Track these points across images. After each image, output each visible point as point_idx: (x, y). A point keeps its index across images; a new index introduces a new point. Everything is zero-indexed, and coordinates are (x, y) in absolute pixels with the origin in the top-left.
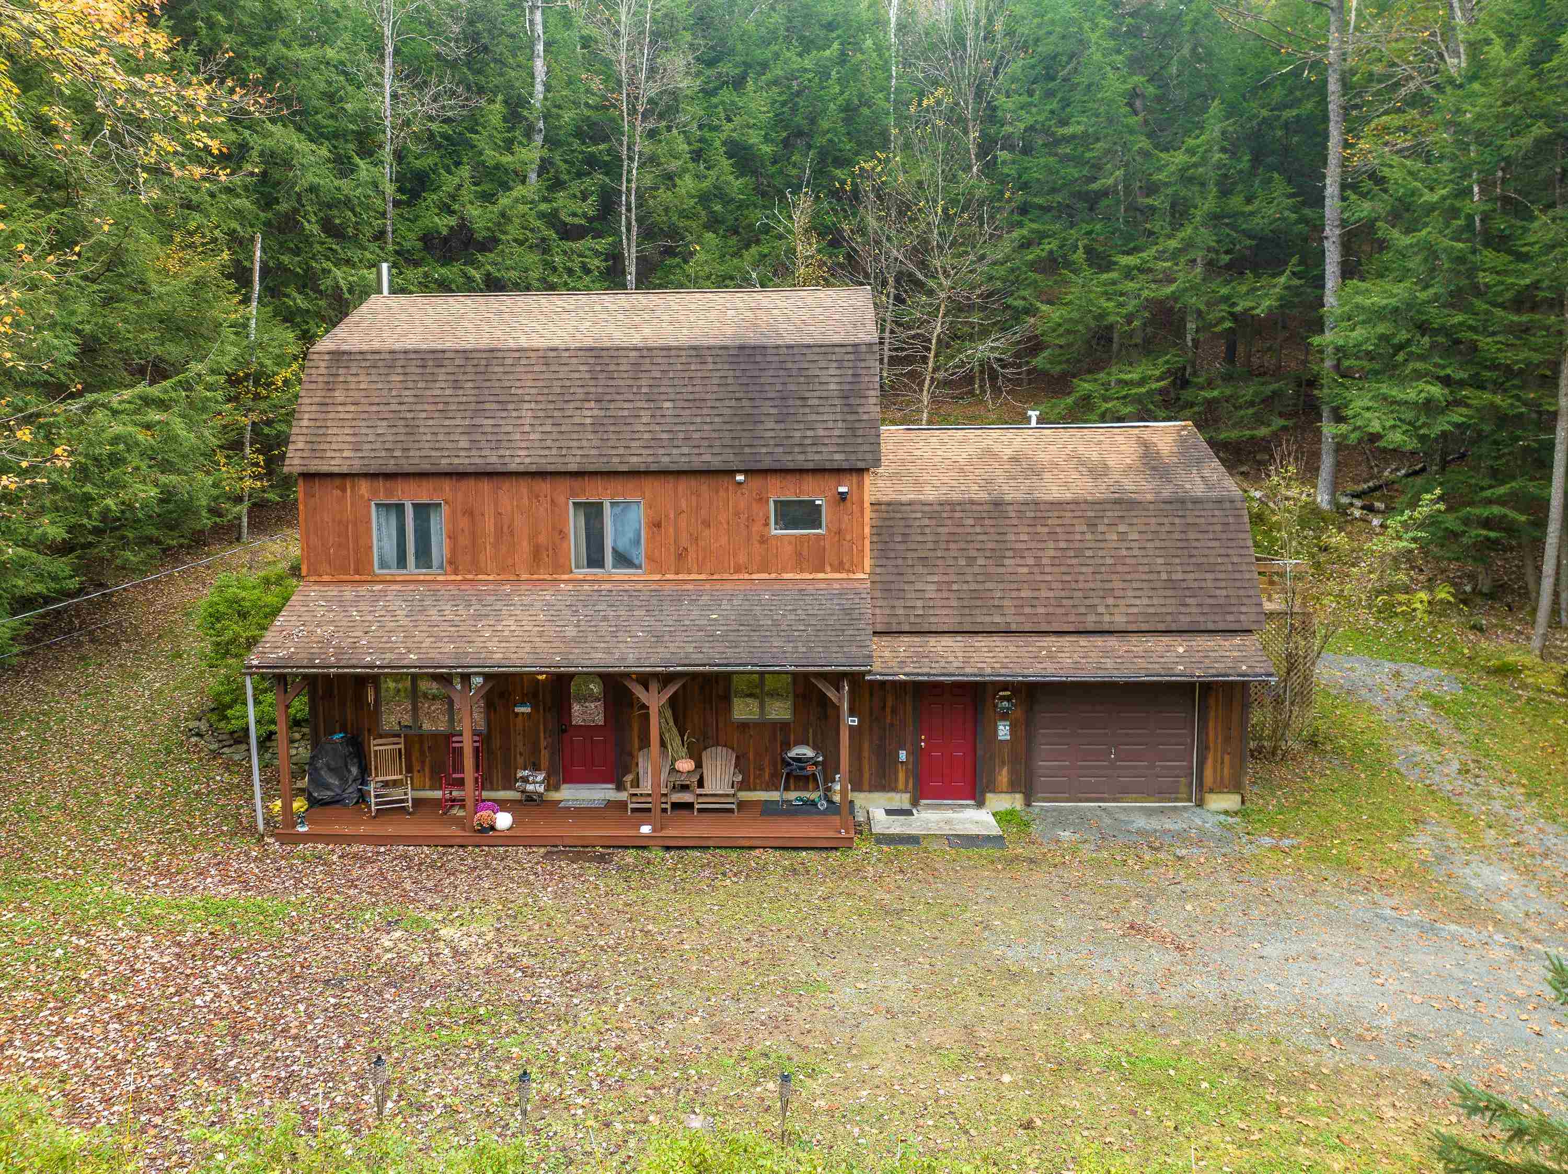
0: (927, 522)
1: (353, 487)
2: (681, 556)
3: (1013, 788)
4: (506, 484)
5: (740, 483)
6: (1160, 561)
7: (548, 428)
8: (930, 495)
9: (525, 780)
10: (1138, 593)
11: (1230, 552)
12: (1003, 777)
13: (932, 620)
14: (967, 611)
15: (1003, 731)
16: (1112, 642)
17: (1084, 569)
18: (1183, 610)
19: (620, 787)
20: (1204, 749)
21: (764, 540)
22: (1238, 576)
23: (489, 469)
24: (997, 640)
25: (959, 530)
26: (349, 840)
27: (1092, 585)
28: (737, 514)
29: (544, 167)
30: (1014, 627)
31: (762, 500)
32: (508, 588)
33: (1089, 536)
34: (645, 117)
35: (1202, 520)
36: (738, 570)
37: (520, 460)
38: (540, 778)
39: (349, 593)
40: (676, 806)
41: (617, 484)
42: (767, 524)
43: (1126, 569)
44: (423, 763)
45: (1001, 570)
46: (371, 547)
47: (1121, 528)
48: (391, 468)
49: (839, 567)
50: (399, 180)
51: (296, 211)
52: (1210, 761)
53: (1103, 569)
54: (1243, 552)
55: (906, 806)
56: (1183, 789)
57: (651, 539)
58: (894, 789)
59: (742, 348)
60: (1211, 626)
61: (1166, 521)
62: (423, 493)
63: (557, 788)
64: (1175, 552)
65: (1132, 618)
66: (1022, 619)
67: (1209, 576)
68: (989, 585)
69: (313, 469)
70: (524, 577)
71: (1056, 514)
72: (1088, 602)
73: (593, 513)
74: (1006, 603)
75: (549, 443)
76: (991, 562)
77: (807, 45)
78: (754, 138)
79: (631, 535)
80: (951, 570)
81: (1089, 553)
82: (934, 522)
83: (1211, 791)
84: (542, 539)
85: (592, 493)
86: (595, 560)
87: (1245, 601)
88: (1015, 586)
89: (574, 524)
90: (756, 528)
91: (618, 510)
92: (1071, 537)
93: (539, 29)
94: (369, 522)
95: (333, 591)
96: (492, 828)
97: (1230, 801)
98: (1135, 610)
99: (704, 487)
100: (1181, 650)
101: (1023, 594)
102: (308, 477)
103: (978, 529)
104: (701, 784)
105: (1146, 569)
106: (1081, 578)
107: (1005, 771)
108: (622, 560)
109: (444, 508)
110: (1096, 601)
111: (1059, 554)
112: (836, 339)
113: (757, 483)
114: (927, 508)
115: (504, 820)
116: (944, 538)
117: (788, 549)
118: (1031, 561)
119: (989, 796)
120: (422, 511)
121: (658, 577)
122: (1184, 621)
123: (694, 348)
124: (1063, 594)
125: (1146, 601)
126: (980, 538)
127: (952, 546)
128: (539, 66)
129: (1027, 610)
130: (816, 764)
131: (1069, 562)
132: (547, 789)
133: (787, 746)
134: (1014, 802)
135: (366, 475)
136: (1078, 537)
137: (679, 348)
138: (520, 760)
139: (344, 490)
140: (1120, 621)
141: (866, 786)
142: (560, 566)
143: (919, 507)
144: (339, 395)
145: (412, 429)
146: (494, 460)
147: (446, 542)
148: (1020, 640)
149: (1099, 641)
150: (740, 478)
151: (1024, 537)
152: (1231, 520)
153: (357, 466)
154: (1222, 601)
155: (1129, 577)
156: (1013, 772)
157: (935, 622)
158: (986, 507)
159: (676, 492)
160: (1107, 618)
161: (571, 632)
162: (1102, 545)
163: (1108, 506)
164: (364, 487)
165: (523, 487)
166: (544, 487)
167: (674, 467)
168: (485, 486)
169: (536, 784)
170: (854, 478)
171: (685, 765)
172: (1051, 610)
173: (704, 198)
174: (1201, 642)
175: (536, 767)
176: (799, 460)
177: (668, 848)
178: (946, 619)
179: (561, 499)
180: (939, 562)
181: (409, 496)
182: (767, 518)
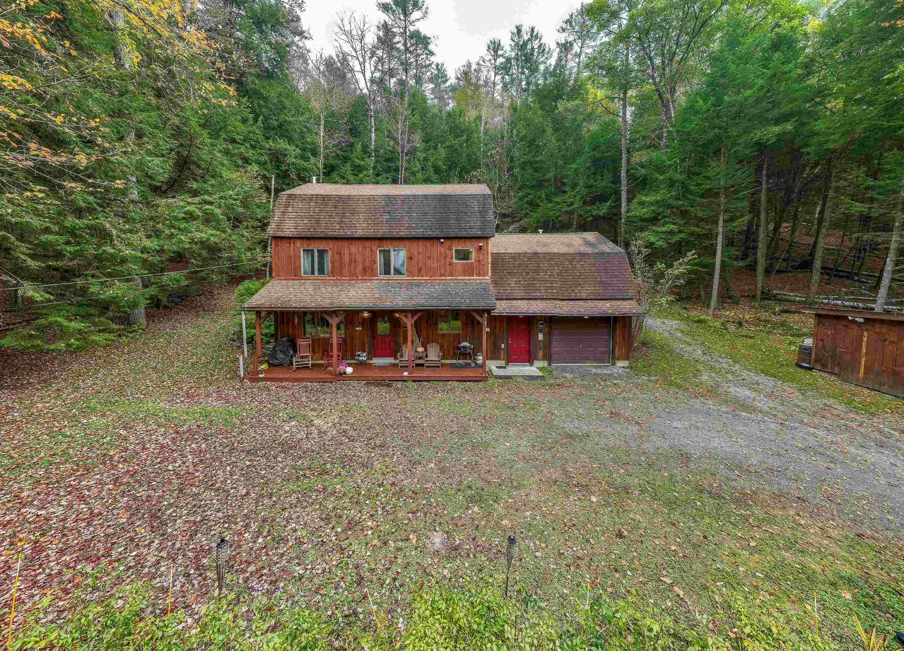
0: (510, 260)
1: (294, 244)
2: (420, 270)
3: (544, 358)
4: (354, 242)
6: (597, 274)
8: (510, 251)
9: (359, 356)
12: (540, 354)
13: (514, 294)
14: (527, 291)
16: (581, 303)
18: (607, 291)
19: (396, 358)
20: (615, 344)
21: (450, 264)
23: (347, 236)
25: (522, 262)
27: (572, 283)
28: (441, 254)
30: (545, 297)
32: (353, 282)
35: (611, 260)
37: (359, 233)
38: (364, 355)
39: (291, 283)
40: (417, 365)
41: (396, 243)
42: (452, 258)
43: (585, 277)
45: (539, 277)
46: (300, 266)
48: (309, 234)
52: (617, 349)
53: (576, 277)
57: (409, 264)
60: (618, 297)
61: (598, 260)
62: (322, 246)
63: (371, 359)
64: (601, 271)
65: (588, 294)
66: (548, 294)
67: (615, 279)
68: (535, 282)
70: (360, 278)
71: (557, 257)
72: (571, 289)
74: (541, 288)
75: (370, 227)
76: (535, 274)
79: (401, 262)
80: (520, 276)
82: (513, 260)
84: (367, 264)
86: (387, 271)
88: (544, 282)
89: (379, 258)
90: (448, 260)
92: (564, 266)
94: (300, 257)
95: (284, 282)
96: (345, 373)
98: (589, 291)
99: (429, 244)
100: (609, 305)
101: (547, 285)
102: (276, 238)
104: (427, 356)
105: (592, 277)
106: (568, 280)
107: (541, 352)
109: (330, 251)
110: (574, 288)
111: (559, 271)
112: (478, 193)
113: (448, 243)
114: (510, 255)
115: (349, 370)
116: (517, 265)
117: (460, 268)
118: (549, 274)
120: (321, 253)
122: (607, 296)
124: (562, 285)
126: (530, 265)
127: (520, 268)
129: (550, 291)
130: (470, 349)
131: (563, 274)
132: (368, 359)
133: (459, 343)
135: (299, 238)
136: (566, 266)
137: (418, 195)
138: (357, 348)
139: (290, 244)
140: (584, 295)
142: (374, 274)
143: (507, 255)
145: (318, 222)
146: (349, 233)
147: (330, 264)
148: (548, 302)
149: (577, 302)
151: (546, 265)
153: (295, 234)
154: (621, 288)
155: (585, 280)
157: (515, 295)
158: (531, 255)
159: (418, 245)
160: (579, 294)
161: (377, 296)
162: (574, 268)
163: (576, 255)
165: (360, 243)
166: (368, 244)
167: (417, 236)
168: (346, 243)
169: (363, 357)
170: (485, 241)
172: (558, 291)
175: (363, 351)
177: (414, 381)
178: (519, 293)
179: (374, 248)
180: (516, 274)
181: (316, 246)
182: (452, 256)
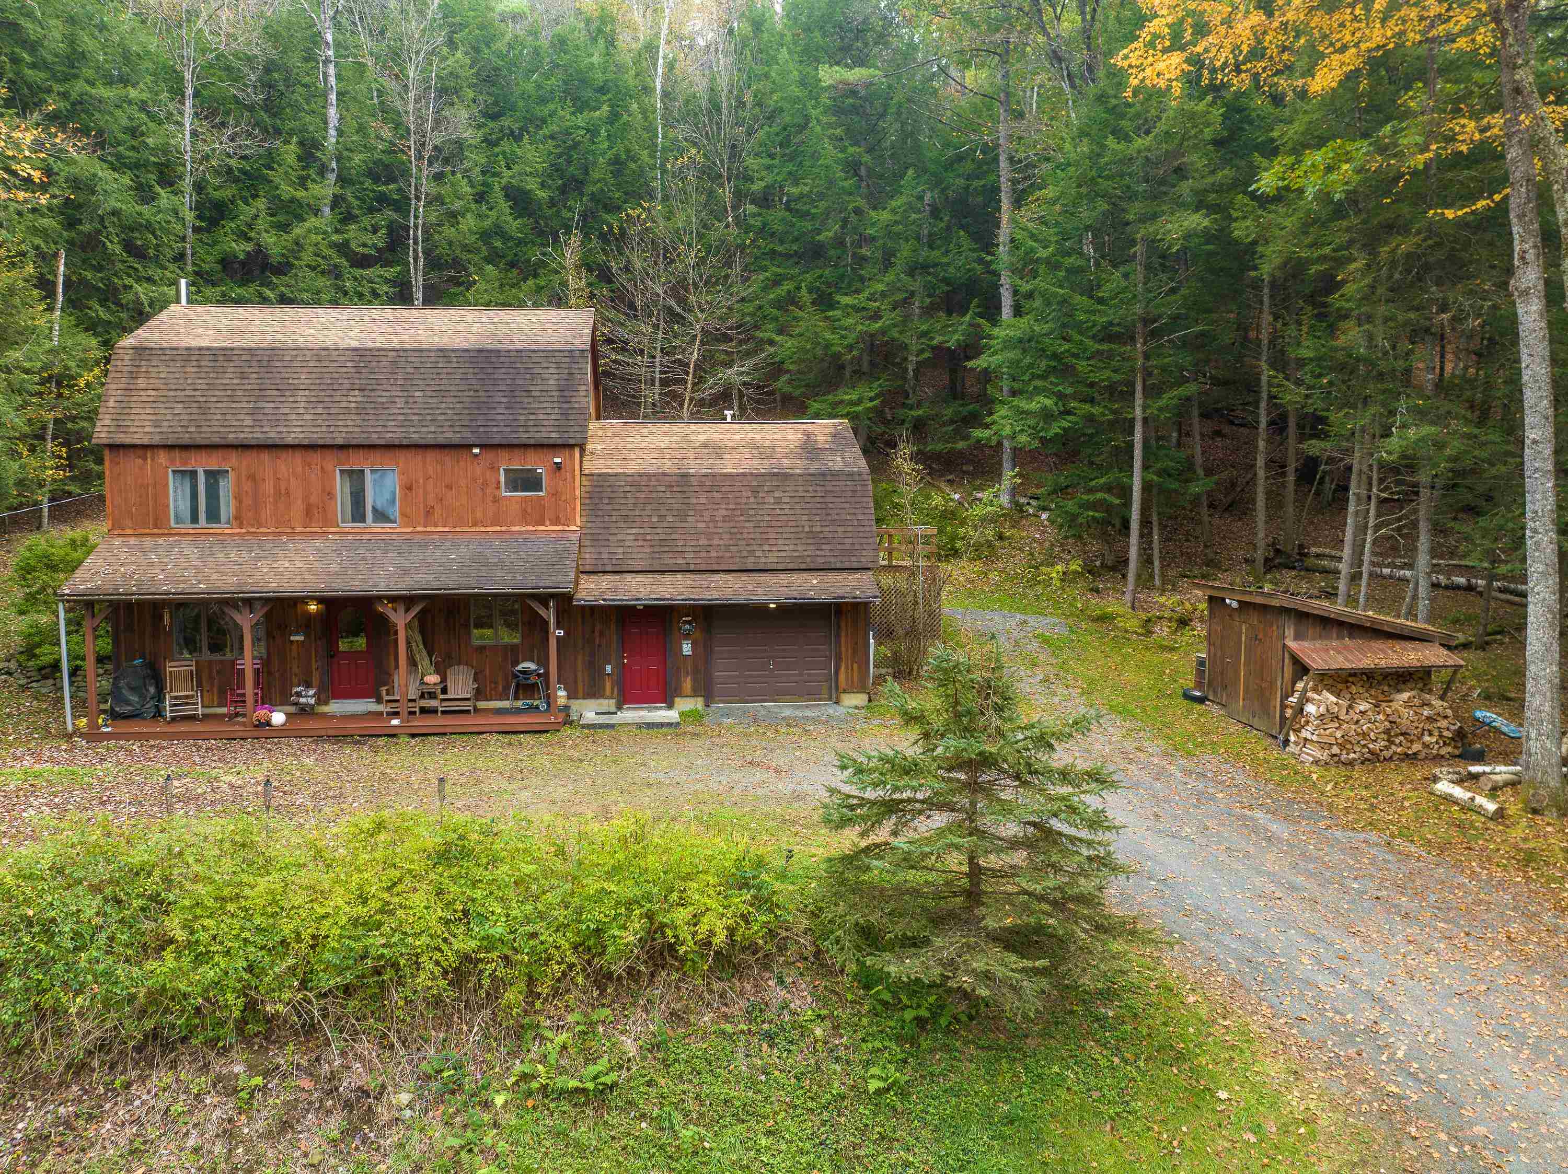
0: (628, 489)
1: (153, 459)
2: (429, 512)
3: (695, 694)
4: (284, 454)
5: (476, 455)
6: (805, 518)
7: (320, 411)
8: (632, 468)
9: (299, 695)
10: (787, 542)
11: (857, 511)
12: (687, 684)
13: (630, 562)
14: (657, 556)
15: (687, 648)
16: (765, 577)
17: (747, 525)
18: (819, 553)
19: (379, 700)
20: (839, 659)
21: (496, 500)
22: (861, 529)
23: (270, 442)
24: (680, 577)
25: (654, 495)
26: (146, 737)
27: (752, 536)
28: (474, 480)
29: (337, 201)
30: (692, 567)
31: (494, 469)
32: (284, 538)
33: (752, 500)
34: (430, 163)
35: (838, 489)
36: (475, 525)
37: (295, 435)
38: (311, 692)
39: (148, 542)
40: (423, 710)
41: (377, 455)
42: (498, 488)
43: (779, 524)
44: (212, 685)
45: (683, 525)
46: (168, 506)
47: (777, 494)
48: (186, 439)
49: (556, 521)
50: (198, 207)
51: (99, 232)
52: (843, 669)
53: (762, 524)
54: (866, 511)
55: (613, 709)
56: (825, 690)
57: (404, 498)
58: (602, 696)
59: (480, 351)
60: (839, 566)
61: (811, 489)
62: (213, 462)
63: (326, 703)
64: (814, 512)
65: (780, 560)
66: (698, 561)
67: (839, 529)
68: (674, 536)
69: (118, 442)
70: (298, 530)
71: (728, 483)
72: (749, 548)
73: (357, 477)
74: (687, 549)
75: (319, 422)
76: (677, 519)
77: (581, 106)
78: (532, 184)
79: (387, 496)
80: (646, 525)
81: (752, 512)
82: (633, 489)
83: (845, 692)
84: (313, 499)
85: (356, 461)
86: (358, 516)
87: (865, 547)
88: (695, 537)
89: (341, 489)
90: (490, 490)
91: (376, 476)
92: (739, 500)
93: (332, 81)
94: (167, 485)
95: (134, 541)
96: (268, 724)
97: (859, 699)
98: (784, 554)
99: (448, 459)
100: (815, 582)
101: (701, 543)
102: (115, 447)
103: (668, 495)
104: (444, 691)
105: (794, 524)
106: (745, 530)
107: (689, 679)
108: (381, 516)
109: (231, 475)
110: (755, 548)
111: (729, 512)
112: (557, 346)
113: (490, 455)
114: (629, 479)
115: (278, 718)
116: (642, 501)
117: (515, 507)
118: (707, 518)
119: (677, 700)
120: (214, 477)
121: (410, 530)
122: (820, 562)
123: (441, 350)
124: (731, 542)
125: (792, 547)
126: (669, 501)
127: (648, 507)
128: (333, 113)
129: (703, 555)
130: (539, 675)
131: (737, 519)
132: (319, 702)
133: (517, 663)
134: (697, 703)
135: (165, 447)
136: (744, 500)
137: (429, 350)
138: (295, 680)
139: (145, 459)
140: (772, 561)
141: (581, 694)
142: (328, 520)
143: (623, 478)
144: (141, 382)
145: (204, 410)
146: (273, 435)
147: (232, 502)
148: (697, 577)
149: (756, 576)
150: (476, 451)
151: (703, 500)
152: (859, 488)
153: (156, 439)
154: (848, 547)
155: (780, 530)
156: (694, 680)
157: (630, 565)
158: (675, 478)
159: (425, 463)
160: (763, 560)
161: (334, 567)
162: (761, 506)
163: (767, 478)
164: (162, 458)
165: (297, 459)
166: (316, 457)
167: (423, 442)
168: (265, 456)
169: (308, 697)
170: (567, 452)
171: (432, 679)
172: (720, 554)
173: (485, 235)
174: (832, 577)
175: (308, 685)
176: (524, 438)
177: (413, 736)
178: (640, 560)
179: (329, 466)
180: (637, 519)
181: (201, 464)
182: (499, 483)
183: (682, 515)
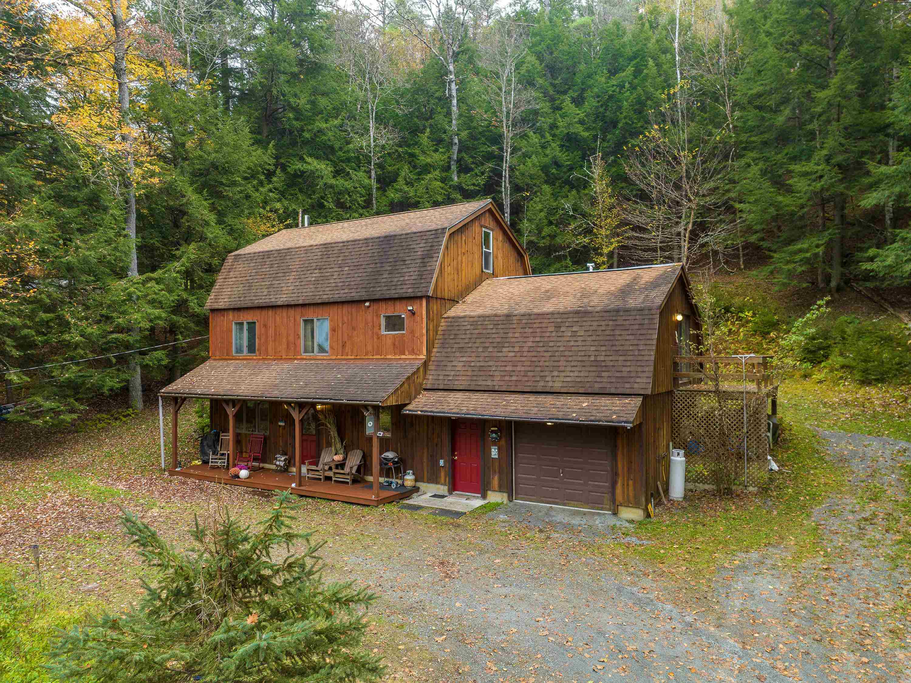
1: (227, 315)
2: (344, 346)
3: (501, 489)
11: (639, 342)
12: (495, 481)
14: (475, 378)
15: (494, 452)
18: (598, 380)
21: (379, 337)
22: (640, 358)
28: (367, 323)
31: (378, 315)
33: (554, 334)
36: (366, 354)
37: (282, 299)
41: (319, 310)
42: (381, 329)
43: (570, 354)
45: (500, 354)
46: (232, 344)
48: (238, 306)
54: (648, 342)
55: (446, 493)
56: (606, 501)
57: (332, 338)
58: (437, 483)
59: (386, 237)
60: (613, 391)
62: (250, 317)
63: (294, 466)
65: (565, 384)
69: (215, 307)
73: (310, 324)
74: (496, 373)
75: (295, 291)
79: (325, 336)
80: (473, 355)
82: (472, 327)
83: (621, 505)
84: (290, 338)
85: (310, 314)
87: (640, 375)
89: (304, 331)
90: (376, 330)
93: (454, 93)
94: (232, 332)
97: (636, 514)
99: (353, 309)
101: (507, 369)
102: (213, 311)
105: (583, 353)
107: (496, 478)
109: (257, 324)
111: (534, 344)
113: (375, 306)
115: (244, 473)
117: (389, 342)
118: (517, 349)
119: (489, 493)
121: (334, 357)
123: (366, 239)
125: (576, 374)
128: (455, 111)
131: (539, 349)
132: (289, 466)
135: (232, 309)
138: (280, 450)
139: (225, 317)
140: (557, 386)
141: (425, 479)
142: (296, 352)
144: (232, 274)
145: (250, 287)
147: (259, 341)
152: (646, 322)
153: (229, 305)
154: (625, 374)
156: (500, 479)
159: (342, 314)
164: (231, 315)
165: (284, 313)
166: (292, 312)
167: (341, 300)
168: (270, 312)
170: (418, 301)
171: (338, 457)
173: (544, 167)
174: (605, 401)
175: (284, 454)
176: (393, 293)
179: (298, 317)
181: (247, 318)
182: (380, 325)
183: (499, 346)
